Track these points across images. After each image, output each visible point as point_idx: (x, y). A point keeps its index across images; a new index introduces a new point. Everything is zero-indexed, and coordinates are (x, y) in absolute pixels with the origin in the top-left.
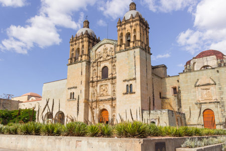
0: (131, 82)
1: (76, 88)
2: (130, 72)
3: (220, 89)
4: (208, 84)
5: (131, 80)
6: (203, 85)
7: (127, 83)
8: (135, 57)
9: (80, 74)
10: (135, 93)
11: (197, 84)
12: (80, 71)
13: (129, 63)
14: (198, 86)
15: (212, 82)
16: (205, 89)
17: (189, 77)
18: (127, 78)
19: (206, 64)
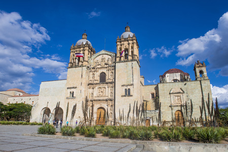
0: (129, 87)
1: (76, 88)
2: (128, 79)
3: (187, 96)
4: (180, 93)
5: (129, 85)
6: (176, 93)
7: (125, 87)
8: (132, 68)
9: (81, 76)
10: (132, 96)
11: (171, 92)
12: (81, 74)
13: (127, 72)
14: (173, 93)
15: (181, 92)
16: (177, 96)
17: (165, 86)
18: (126, 84)
19: (175, 78)
